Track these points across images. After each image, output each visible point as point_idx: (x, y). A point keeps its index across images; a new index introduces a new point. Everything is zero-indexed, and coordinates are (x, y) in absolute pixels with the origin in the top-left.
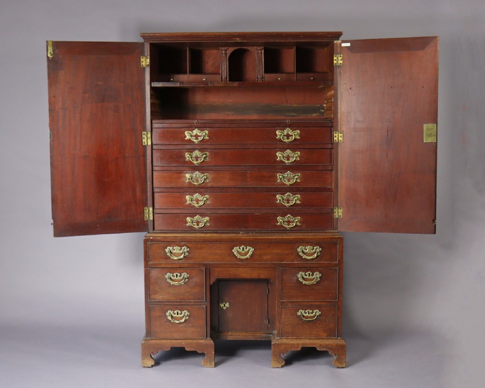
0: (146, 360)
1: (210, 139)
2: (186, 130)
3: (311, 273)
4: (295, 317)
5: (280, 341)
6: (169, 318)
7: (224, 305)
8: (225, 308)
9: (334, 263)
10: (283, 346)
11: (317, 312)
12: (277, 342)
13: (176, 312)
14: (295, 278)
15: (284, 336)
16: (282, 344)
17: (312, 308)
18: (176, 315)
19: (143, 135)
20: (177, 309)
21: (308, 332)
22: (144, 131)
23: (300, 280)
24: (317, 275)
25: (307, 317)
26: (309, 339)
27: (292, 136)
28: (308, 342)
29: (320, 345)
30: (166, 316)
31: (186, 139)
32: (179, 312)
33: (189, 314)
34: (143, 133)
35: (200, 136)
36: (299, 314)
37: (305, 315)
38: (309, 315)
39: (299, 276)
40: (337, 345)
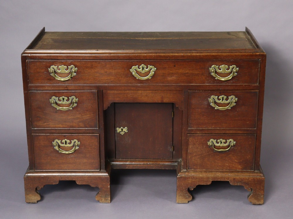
0: (31, 195)
3: (225, 97)
4: (205, 146)
5: (187, 173)
6: (57, 148)
7: (122, 129)
8: (122, 133)
9: (253, 85)
10: (191, 179)
11: (232, 142)
12: (183, 175)
13: (64, 141)
14: (206, 103)
15: (191, 169)
16: (189, 178)
17: (226, 136)
18: (64, 145)
20: (65, 137)
21: (220, 164)
23: (212, 105)
24: (233, 99)
25: (219, 148)
26: (221, 172)
28: (219, 176)
29: (234, 179)
30: (53, 146)
32: (68, 141)
33: (79, 143)
36: (210, 143)
37: (217, 145)
38: (222, 145)
39: (211, 100)
40: (254, 179)
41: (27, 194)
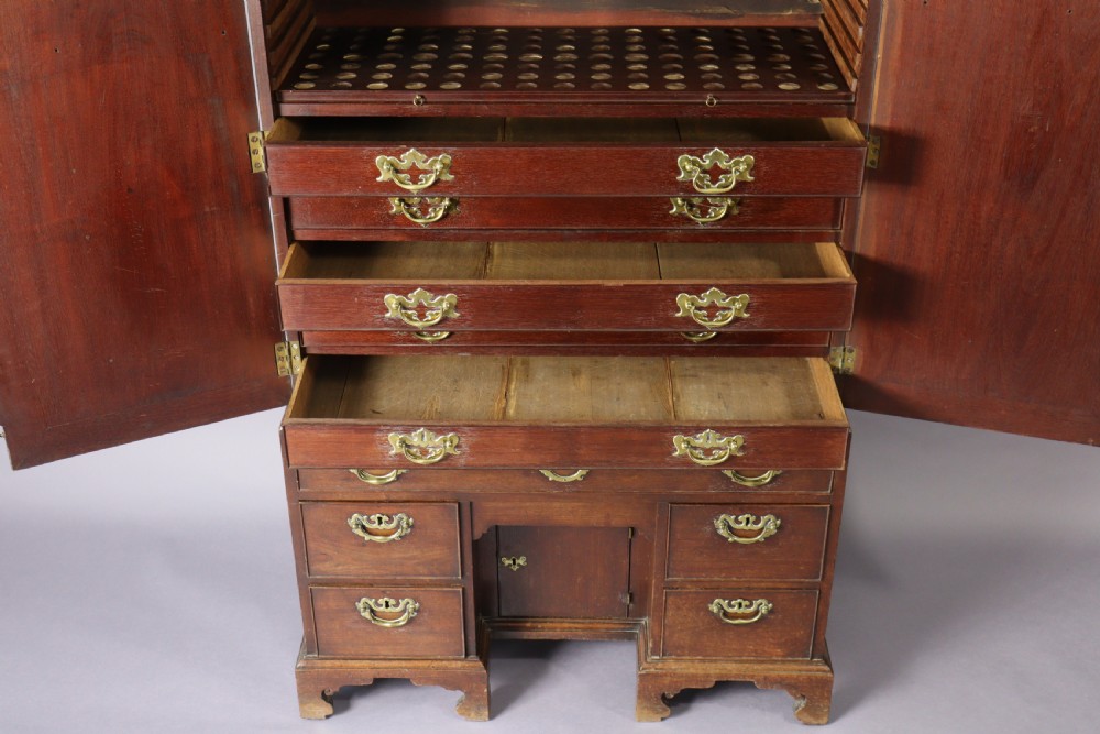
0: (312, 705)
1: (457, 180)
2: (380, 154)
3: (752, 519)
4: (702, 613)
5: (660, 665)
6: (367, 615)
7: (514, 561)
8: (515, 568)
9: (819, 493)
10: (669, 678)
11: (764, 606)
12: (653, 670)
13: (382, 601)
14: (708, 529)
15: (670, 655)
16: (666, 675)
17: (749, 595)
18: (383, 608)
19: (251, 143)
20: (384, 594)
21: (734, 647)
22: (252, 131)
23: (723, 532)
24: (769, 524)
25: (735, 616)
26: (736, 662)
27: (727, 172)
28: (730, 669)
29: (766, 678)
30: (356, 610)
31: (379, 179)
32: (392, 602)
33: (417, 605)
34: (251, 136)
35: (425, 172)
36: (714, 608)
37: (730, 610)
38: (742, 610)
39: (719, 524)
40: (810, 679)
41: (302, 703)
